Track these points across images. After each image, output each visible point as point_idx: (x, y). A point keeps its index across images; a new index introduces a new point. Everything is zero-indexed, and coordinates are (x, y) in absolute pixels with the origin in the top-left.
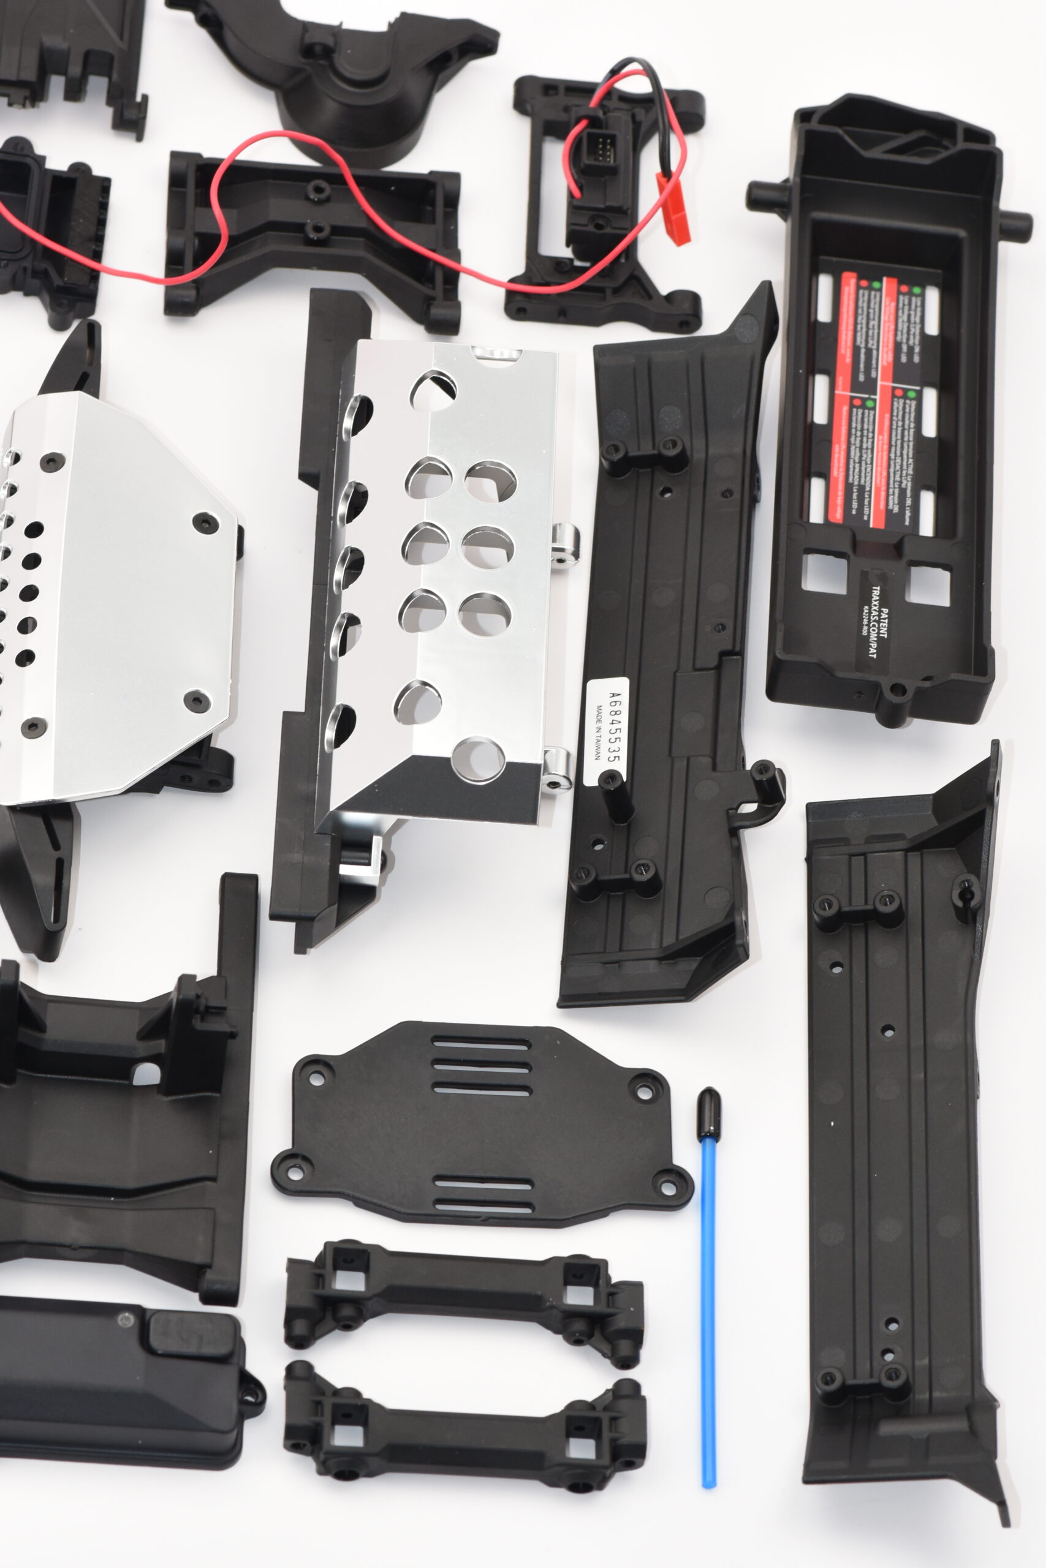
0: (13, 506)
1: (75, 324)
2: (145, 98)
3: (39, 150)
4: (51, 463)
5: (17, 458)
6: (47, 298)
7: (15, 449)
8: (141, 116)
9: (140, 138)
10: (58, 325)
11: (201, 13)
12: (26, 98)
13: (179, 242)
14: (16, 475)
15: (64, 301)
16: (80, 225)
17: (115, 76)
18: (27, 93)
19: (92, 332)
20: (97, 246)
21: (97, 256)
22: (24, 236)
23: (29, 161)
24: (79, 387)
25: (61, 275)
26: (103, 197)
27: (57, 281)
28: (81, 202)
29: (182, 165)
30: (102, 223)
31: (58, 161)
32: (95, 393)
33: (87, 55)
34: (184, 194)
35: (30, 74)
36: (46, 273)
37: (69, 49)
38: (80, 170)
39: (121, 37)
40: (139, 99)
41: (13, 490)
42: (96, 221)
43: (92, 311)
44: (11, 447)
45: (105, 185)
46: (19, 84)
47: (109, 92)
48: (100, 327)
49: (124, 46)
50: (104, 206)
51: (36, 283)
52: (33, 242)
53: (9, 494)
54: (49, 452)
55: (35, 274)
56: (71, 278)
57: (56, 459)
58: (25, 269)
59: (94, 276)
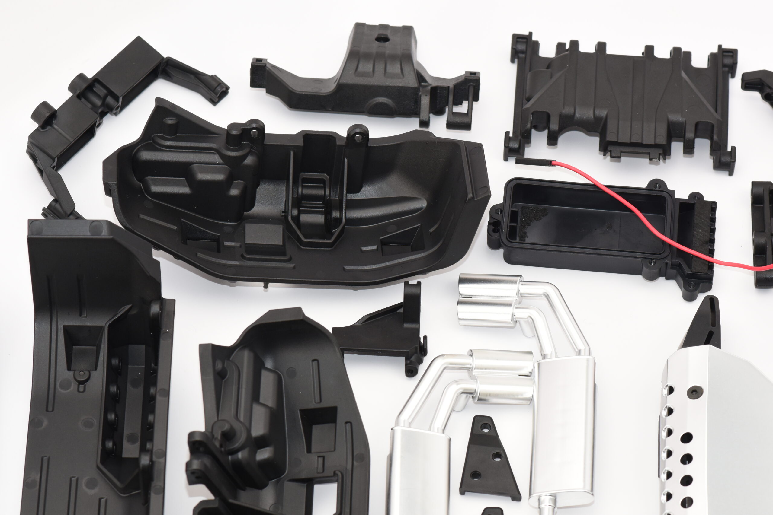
0: (671, 422)
1: (701, 298)
2: (734, 148)
3: (670, 187)
4: (694, 393)
5: (671, 390)
6: (682, 282)
7: (670, 384)
8: (732, 160)
9: (731, 174)
10: (689, 297)
11: (765, 93)
12: (660, 154)
13: (762, 240)
14: (672, 401)
15: (692, 283)
16: (699, 234)
17: (715, 138)
18: (661, 151)
19: (712, 302)
20: (710, 246)
21: (711, 253)
22: (664, 242)
23: (664, 194)
24: (707, 342)
25: (690, 267)
26: (712, 214)
27: (687, 271)
28: (698, 218)
29: (760, 190)
30: (713, 231)
31: (682, 194)
32: (718, 345)
33: (697, 125)
34: (763, 208)
35: (662, 140)
36: (680, 265)
37: (685, 121)
38: (696, 197)
39: (716, 112)
40: (729, 149)
41: (670, 411)
42: (709, 231)
43: (710, 288)
44: (667, 383)
45: (713, 206)
46: (656, 146)
47: (711, 147)
48: (717, 300)
49: (718, 116)
50: (713, 220)
51: (674, 272)
52: (670, 246)
53: (668, 415)
54: (692, 386)
55: (673, 266)
56: (696, 268)
57: (697, 390)
58: (667, 264)
59: (710, 266)
